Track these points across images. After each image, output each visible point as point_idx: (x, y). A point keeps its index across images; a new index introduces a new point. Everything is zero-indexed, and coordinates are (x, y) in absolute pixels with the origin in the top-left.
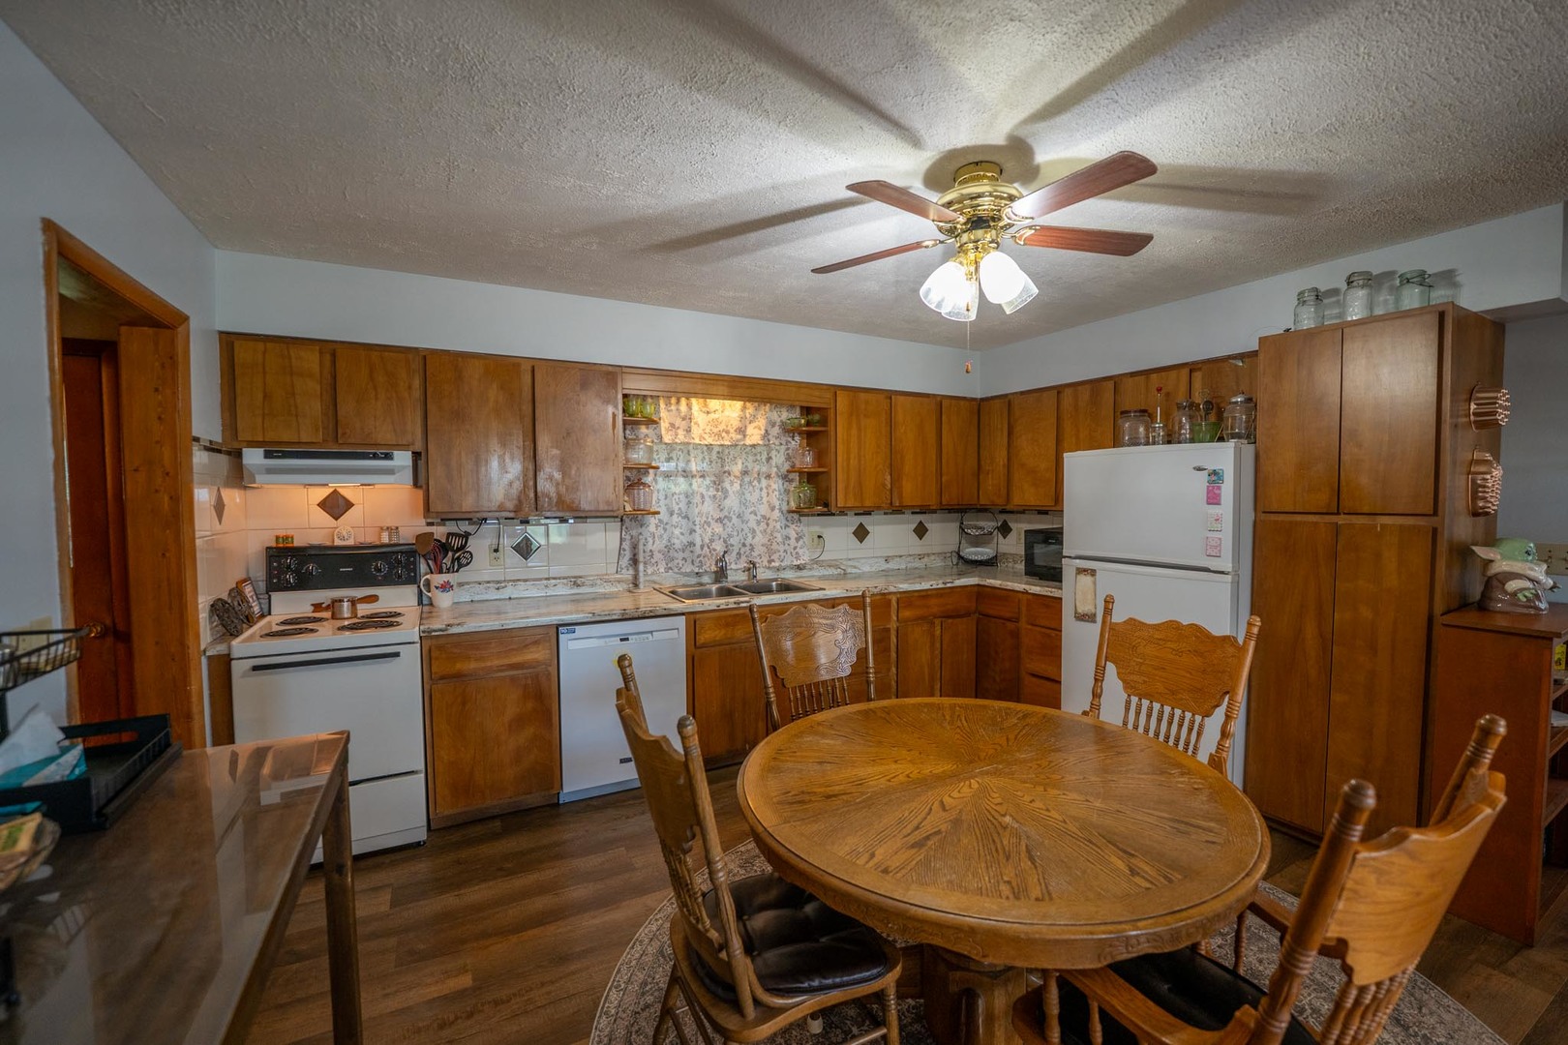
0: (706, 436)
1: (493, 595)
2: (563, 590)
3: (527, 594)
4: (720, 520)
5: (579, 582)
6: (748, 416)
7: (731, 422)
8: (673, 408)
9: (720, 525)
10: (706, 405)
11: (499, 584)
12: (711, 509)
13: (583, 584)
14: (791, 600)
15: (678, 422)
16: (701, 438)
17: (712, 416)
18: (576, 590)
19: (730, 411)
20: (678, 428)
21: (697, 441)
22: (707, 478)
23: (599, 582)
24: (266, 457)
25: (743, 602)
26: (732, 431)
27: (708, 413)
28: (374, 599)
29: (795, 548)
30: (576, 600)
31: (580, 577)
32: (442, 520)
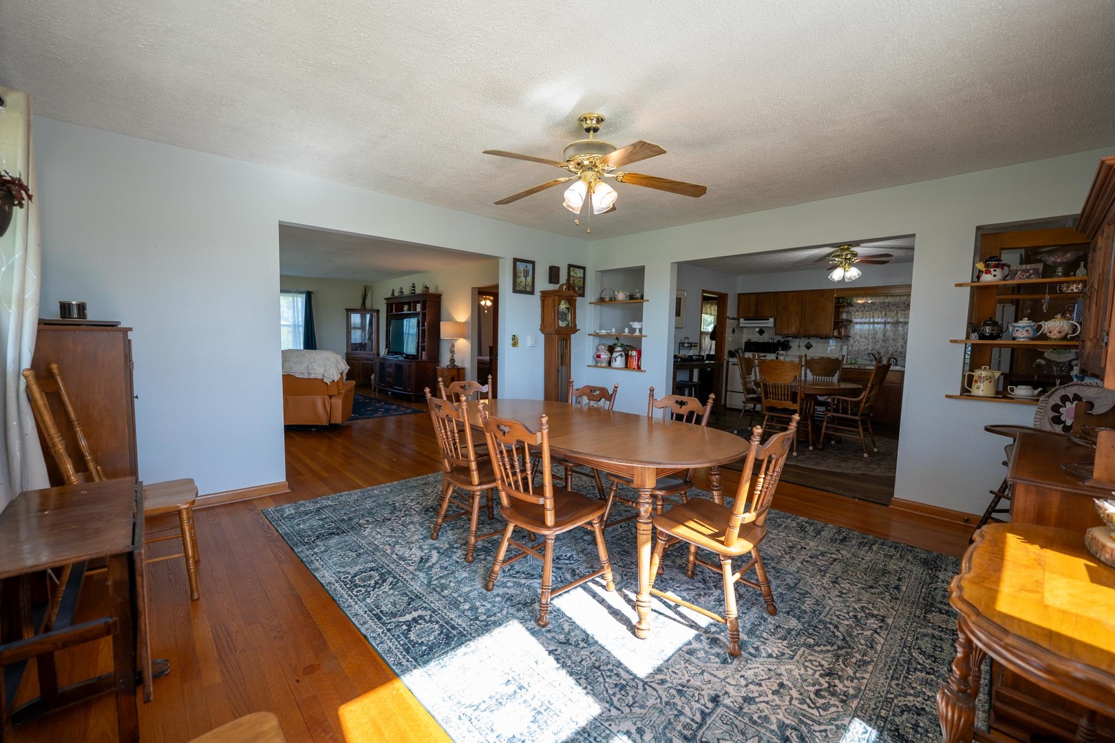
28: (766, 356)
32: (790, 337)
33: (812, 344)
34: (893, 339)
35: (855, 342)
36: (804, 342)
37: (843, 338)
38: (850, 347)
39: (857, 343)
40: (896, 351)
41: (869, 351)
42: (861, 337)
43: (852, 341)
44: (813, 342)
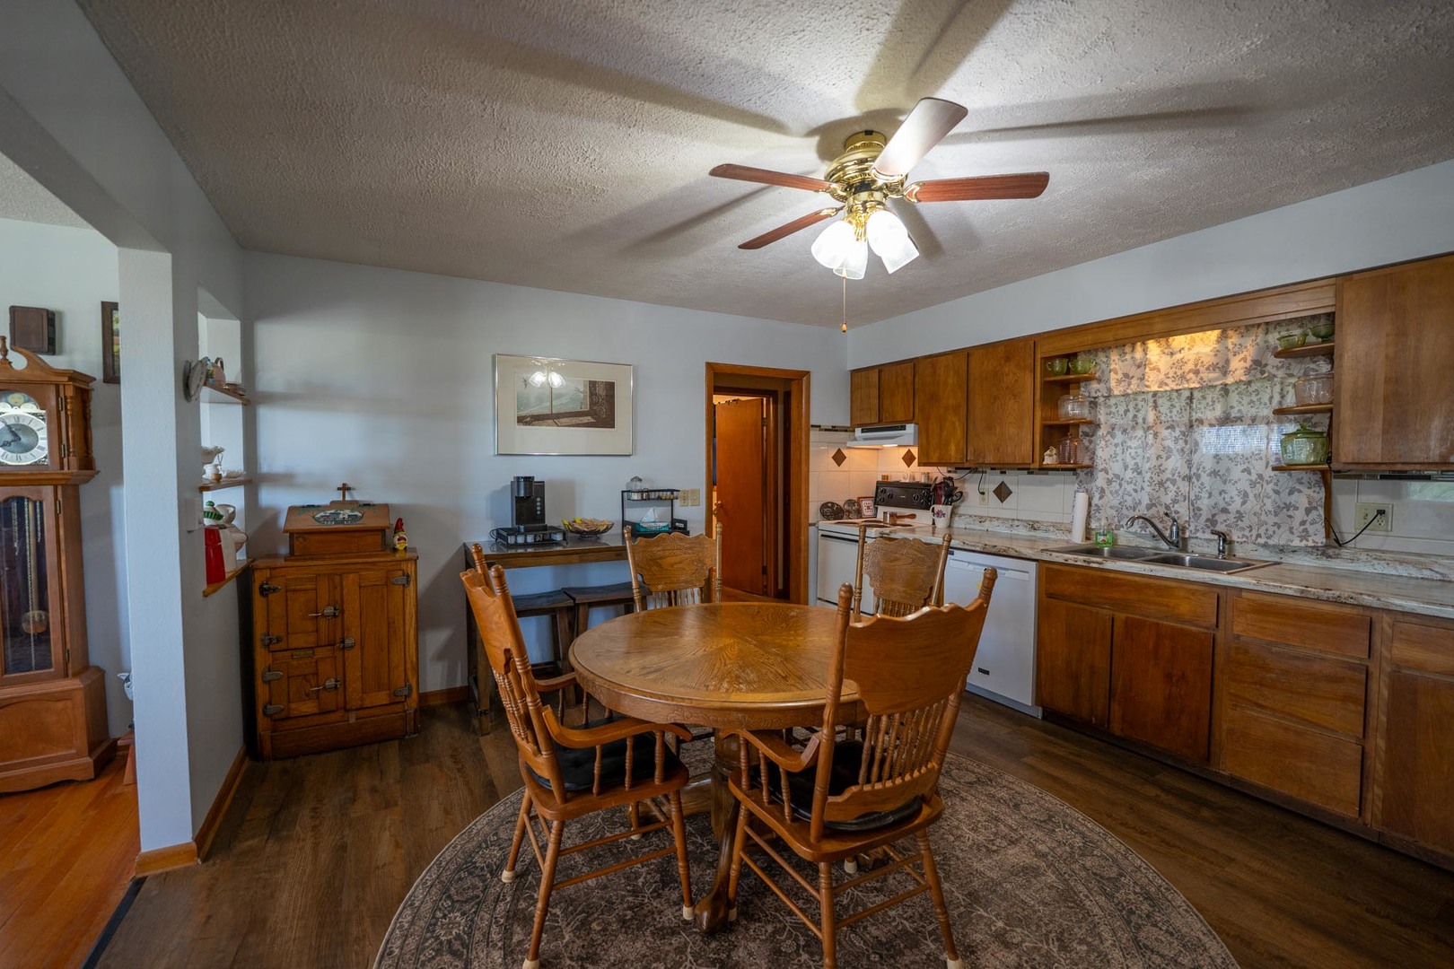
0: (1169, 381)
1: (977, 526)
2: (1023, 532)
3: (998, 529)
4: (1188, 478)
5: (1035, 526)
6: (1231, 347)
7: (1202, 359)
8: (1128, 357)
9: (1187, 484)
10: (1168, 346)
11: (982, 520)
12: (1178, 465)
13: (1038, 529)
14: (1158, 574)
15: (1133, 371)
16: (1162, 384)
17: (1178, 356)
18: (1032, 533)
19: (1199, 346)
20: (1133, 377)
21: (1155, 388)
22: (1177, 430)
23: (1052, 528)
24: (862, 432)
25: (1093, 562)
26: (1202, 369)
27: (1172, 354)
28: (913, 516)
29: (1303, 523)
30: (1032, 540)
31: (1038, 522)
32: (956, 468)
33: (1011, 487)
34: (1214, 473)
35: (1109, 482)
36: (993, 480)
37: (1079, 469)
38: (1097, 496)
39: (1115, 486)
40: (1225, 511)
41: (1142, 510)
42: (1126, 468)
43: (1100, 480)
44: (1010, 479)
